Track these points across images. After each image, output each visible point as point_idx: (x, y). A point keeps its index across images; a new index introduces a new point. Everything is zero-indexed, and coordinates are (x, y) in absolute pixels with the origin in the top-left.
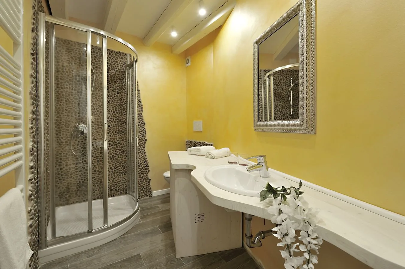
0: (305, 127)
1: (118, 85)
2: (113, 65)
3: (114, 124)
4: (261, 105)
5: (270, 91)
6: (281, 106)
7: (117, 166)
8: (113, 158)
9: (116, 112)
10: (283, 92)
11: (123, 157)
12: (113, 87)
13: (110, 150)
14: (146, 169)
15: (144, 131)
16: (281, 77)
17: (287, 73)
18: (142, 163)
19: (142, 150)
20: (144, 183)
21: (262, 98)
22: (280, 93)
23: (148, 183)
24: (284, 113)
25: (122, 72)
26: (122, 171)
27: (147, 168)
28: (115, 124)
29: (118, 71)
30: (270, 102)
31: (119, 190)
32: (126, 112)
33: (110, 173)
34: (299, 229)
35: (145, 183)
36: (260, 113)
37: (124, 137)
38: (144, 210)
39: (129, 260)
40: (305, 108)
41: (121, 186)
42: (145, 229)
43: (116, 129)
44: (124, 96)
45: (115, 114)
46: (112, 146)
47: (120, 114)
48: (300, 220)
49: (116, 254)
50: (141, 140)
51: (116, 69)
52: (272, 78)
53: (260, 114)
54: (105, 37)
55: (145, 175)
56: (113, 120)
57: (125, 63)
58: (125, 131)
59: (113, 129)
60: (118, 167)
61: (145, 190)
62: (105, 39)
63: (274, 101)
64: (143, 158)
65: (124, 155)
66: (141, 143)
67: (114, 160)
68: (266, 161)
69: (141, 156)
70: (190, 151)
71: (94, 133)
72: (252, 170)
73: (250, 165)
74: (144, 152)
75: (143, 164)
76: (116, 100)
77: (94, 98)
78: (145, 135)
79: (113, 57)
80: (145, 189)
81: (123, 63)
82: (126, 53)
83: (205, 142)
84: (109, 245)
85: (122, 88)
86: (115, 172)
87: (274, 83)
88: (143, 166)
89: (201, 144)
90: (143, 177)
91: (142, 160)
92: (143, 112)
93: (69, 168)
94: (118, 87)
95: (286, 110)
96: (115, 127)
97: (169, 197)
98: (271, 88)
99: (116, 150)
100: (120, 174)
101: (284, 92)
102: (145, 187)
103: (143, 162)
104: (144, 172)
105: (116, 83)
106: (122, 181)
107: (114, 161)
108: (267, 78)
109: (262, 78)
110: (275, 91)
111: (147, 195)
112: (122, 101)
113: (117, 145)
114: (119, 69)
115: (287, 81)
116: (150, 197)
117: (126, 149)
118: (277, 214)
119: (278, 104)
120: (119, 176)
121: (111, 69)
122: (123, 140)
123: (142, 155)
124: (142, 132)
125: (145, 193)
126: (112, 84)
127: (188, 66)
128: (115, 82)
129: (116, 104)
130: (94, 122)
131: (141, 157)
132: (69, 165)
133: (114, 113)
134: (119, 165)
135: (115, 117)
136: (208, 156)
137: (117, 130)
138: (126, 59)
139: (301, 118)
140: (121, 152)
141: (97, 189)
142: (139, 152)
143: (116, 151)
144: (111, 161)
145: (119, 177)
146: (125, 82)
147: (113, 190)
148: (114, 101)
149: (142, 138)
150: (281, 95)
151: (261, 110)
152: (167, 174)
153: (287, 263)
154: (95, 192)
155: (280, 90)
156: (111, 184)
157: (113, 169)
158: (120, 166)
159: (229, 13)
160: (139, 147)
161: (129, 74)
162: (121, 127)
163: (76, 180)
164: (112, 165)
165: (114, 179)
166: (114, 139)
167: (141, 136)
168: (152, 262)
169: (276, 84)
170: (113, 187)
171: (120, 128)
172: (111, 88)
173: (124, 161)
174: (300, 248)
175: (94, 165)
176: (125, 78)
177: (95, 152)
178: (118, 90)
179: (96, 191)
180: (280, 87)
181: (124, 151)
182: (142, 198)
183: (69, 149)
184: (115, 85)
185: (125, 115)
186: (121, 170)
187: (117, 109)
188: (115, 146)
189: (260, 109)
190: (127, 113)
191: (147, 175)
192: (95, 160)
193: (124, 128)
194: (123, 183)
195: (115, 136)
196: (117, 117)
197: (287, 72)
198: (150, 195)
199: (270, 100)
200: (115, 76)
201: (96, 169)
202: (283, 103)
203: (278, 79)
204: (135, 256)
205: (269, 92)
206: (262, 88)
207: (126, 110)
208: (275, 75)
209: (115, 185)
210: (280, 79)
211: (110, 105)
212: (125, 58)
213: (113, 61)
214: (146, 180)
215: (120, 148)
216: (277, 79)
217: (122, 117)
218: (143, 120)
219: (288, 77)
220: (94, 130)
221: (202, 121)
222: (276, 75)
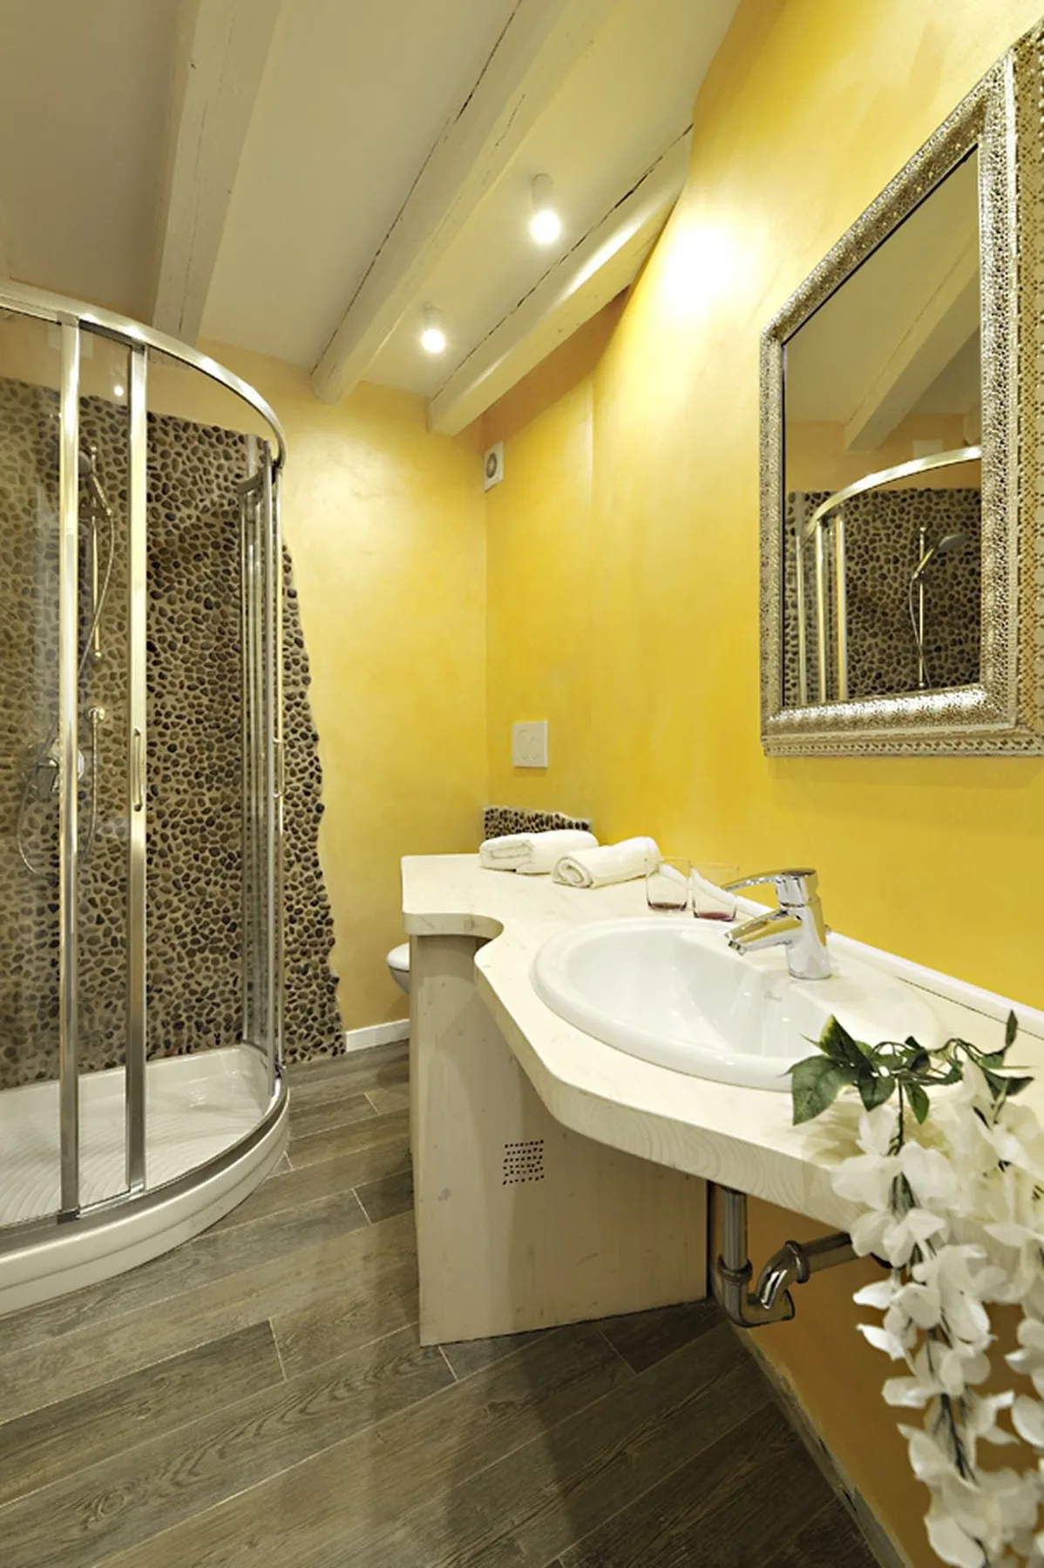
0: (1013, 720)
1: (208, 571)
2: (190, 487)
3: (190, 741)
4: (795, 649)
5: (830, 588)
6: (875, 650)
7: (204, 919)
8: (188, 887)
9: (202, 687)
10: (886, 588)
11: (229, 883)
12: (189, 582)
13: (175, 852)
14: (319, 933)
15: (312, 769)
16: (879, 524)
17: (904, 505)
18: (305, 910)
19: (303, 853)
20: (311, 997)
21: (796, 618)
22: (874, 594)
23: (328, 995)
24: (887, 685)
25: (225, 513)
26: (221, 945)
27: (326, 929)
28: (196, 739)
29: (212, 511)
30: (831, 637)
31: (211, 1026)
32: (240, 686)
33: (174, 949)
34: (1009, 1297)
35: (315, 994)
36: (787, 685)
37: (232, 794)
38: (304, 1114)
39: (222, 1351)
40: (1013, 624)
41: (218, 1005)
42: (304, 1200)
43: (201, 761)
44: (232, 619)
45: (196, 698)
46: (185, 836)
47: (217, 698)
48: (1017, 1251)
49: (173, 1323)
50: (301, 807)
51: (202, 501)
52: (839, 524)
53: (789, 689)
54: (142, 348)
55: (315, 958)
56: (190, 722)
57: (238, 476)
58: (237, 768)
59: (187, 760)
60: (207, 924)
61: (316, 1025)
62: (139, 356)
63: (850, 632)
64: (307, 885)
65: (230, 873)
66: (303, 819)
67: (190, 894)
68: (819, 900)
69: (299, 879)
70: (492, 852)
71: (112, 780)
72: (750, 944)
73: (744, 919)
74: (313, 859)
75: (308, 914)
76: (200, 634)
77: (115, 627)
78: (316, 785)
79: (189, 451)
80: (315, 1019)
81: (231, 477)
82: (243, 432)
83: (557, 817)
84: (146, 1275)
85: (225, 584)
86: (196, 947)
87: (847, 550)
88: (309, 921)
89: (541, 824)
90: (307, 966)
91: (305, 893)
92: (311, 685)
93: (11, 930)
94: (210, 579)
95: (899, 668)
96: (196, 752)
97: (406, 1057)
98: (836, 573)
99: (197, 852)
100: (217, 955)
101: (890, 588)
102: (316, 1013)
103: (308, 902)
104: (311, 945)
105: (200, 564)
106: (221, 988)
107: (189, 900)
108: (819, 529)
109: (797, 532)
110: (851, 585)
111: (324, 1045)
112: (226, 638)
113: (203, 829)
114: (213, 504)
115: (902, 542)
116: (334, 1054)
117: (238, 849)
118: (880, 1203)
119: (866, 644)
120: (209, 964)
121: (182, 503)
122: (226, 809)
123: (306, 874)
124: (306, 775)
125: (314, 1037)
126: (185, 569)
127: (493, 486)
128: (197, 558)
129: (199, 651)
130: (112, 733)
131: (301, 883)
132: (8, 916)
133: (191, 694)
134: (213, 916)
135: (197, 708)
136: (563, 874)
137: (206, 764)
138: (244, 458)
139: (989, 673)
140: (218, 858)
141: (120, 1020)
142: (293, 858)
143: (201, 856)
144: (180, 901)
145: (212, 968)
146: (237, 559)
147: (187, 1024)
148: (191, 640)
149: (304, 797)
150: (877, 605)
151: (793, 671)
152: (400, 957)
153: (945, 1511)
154: (112, 1033)
155: (874, 579)
156: (177, 997)
157: (185, 935)
158: (215, 922)
159: (659, 225)
160: (293, 841)
161: (254, 522)
162: (219, 750)
163: (38, 984)
164: (185, 916)
165: (190, 976)
166: (191, 805)
167: (300, 792)
168: (316, 1362)
169: (855, 555)
170: (185, 1011)
171: (218, 758)
172: (180, 583)
173: (231, 898)
174: (1018, 1420)
175: (112, 915)
176: (236, 541)
177: (114, 860)
178: (209, 595)
179: (117, 1027)
180: (874, 567)
181: (231, 856)
182: (305, 1061)
183: (11, 850)
184: (196, 574)
185: (236, 699)
186: (221, 940)
187: (204, 673)
188: (197, 837)
189: (788, 667)
190: (242, 693)
191: (323, 961)
192: (113, 894)
193: (232, 758)
194: (227, 995)
195: (196, 789)
196: (203, 709)
197: (904, 500)
198: (337, 1044)
199: (831, 628)
200: (199, 533)
201: (119, 936)
202: (886, 638)
203: (863, 534)
204: (250, 1330)
205: (827, 591)
206: (795, 574)
207: (241, 678)
208: (852, 513)
209: (194, 1003)
210: (872, 531)
211: (176, 659)
212: (239, 456)
213: (191, 469)
214: (320, 981)
215: (217, 842)
216: (859, 533)
217: (226, 707)
218: (308, 720)
219: (908, 521)
220: (111, 766)
221: (546, 722)
222: (855, 516)
